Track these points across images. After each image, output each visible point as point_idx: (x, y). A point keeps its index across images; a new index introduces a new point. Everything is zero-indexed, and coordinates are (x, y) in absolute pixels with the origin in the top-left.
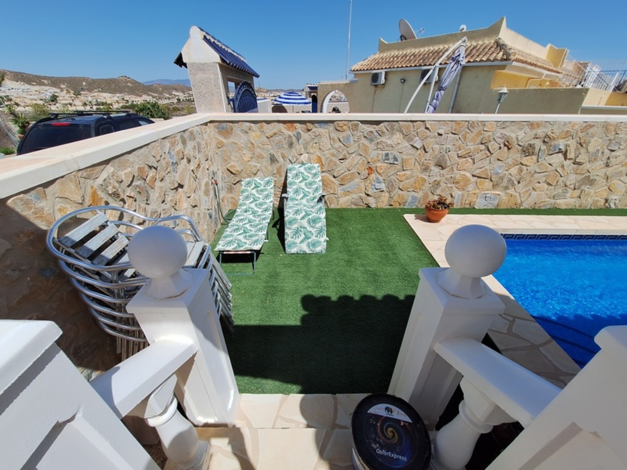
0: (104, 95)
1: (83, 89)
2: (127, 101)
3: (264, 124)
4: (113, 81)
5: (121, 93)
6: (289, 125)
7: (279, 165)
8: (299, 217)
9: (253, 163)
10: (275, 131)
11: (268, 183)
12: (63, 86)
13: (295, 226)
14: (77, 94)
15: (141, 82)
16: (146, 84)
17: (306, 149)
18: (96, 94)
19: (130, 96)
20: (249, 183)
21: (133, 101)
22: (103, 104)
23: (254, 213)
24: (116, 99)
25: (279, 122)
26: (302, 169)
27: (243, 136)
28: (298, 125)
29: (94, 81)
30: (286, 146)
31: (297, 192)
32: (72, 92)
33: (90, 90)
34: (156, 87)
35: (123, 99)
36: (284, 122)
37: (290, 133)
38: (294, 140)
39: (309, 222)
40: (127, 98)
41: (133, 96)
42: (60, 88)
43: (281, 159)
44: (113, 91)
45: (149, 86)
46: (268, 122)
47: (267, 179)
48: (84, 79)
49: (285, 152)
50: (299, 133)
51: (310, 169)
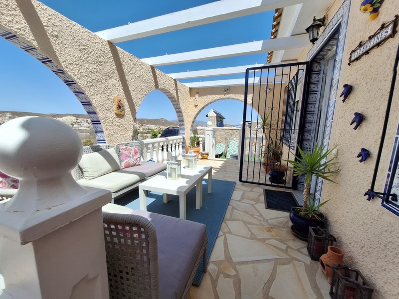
0: (152, 126)
1: (145, 124)
2: (161, 129)
3: (225, 130)
4: (157, 120)
5: (159, 125)
6: (232, 130)
7: (227, 140)
8: (231, 150)
9: (221, 140)
10: (228, 131)
11: (224, 145)
12: (137, 122)
13: (229, 152)
14: (142, 125)
15: (168, 120)
16: (170, 122)
17: (236, 136)
18: (149, 125)
19: (162, 126)
20: (219, 145)
21: (163, 129)
22: (151, 129)
23: (220, 148)
24: (156, 127)
25: (229, 129)
26: (234, 142)
27: (219, 133)
28: (234, 130)
29: (150, 120)
30: (230, 136)
31: (231, 146)
32: (140, 124)
33: (147, 124)
34: (174, 123)
35: (159, 128)
36: (230, 129)
37: (232, 132)
38: (233, 134)
39: (233, 151)
40: (161, 127)
41: (164, 126)
42: (136, 123)
43: (228, 139)
44: (156, 124)
45: (171, 122)
46: (226, 129)
47: (224, 144)
48: (146, 119)
49: (230, 137)
50: (234, 132)
51: (236, 141)
